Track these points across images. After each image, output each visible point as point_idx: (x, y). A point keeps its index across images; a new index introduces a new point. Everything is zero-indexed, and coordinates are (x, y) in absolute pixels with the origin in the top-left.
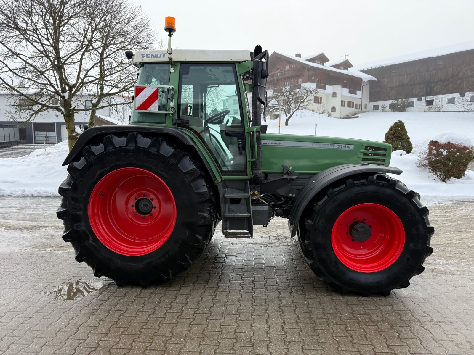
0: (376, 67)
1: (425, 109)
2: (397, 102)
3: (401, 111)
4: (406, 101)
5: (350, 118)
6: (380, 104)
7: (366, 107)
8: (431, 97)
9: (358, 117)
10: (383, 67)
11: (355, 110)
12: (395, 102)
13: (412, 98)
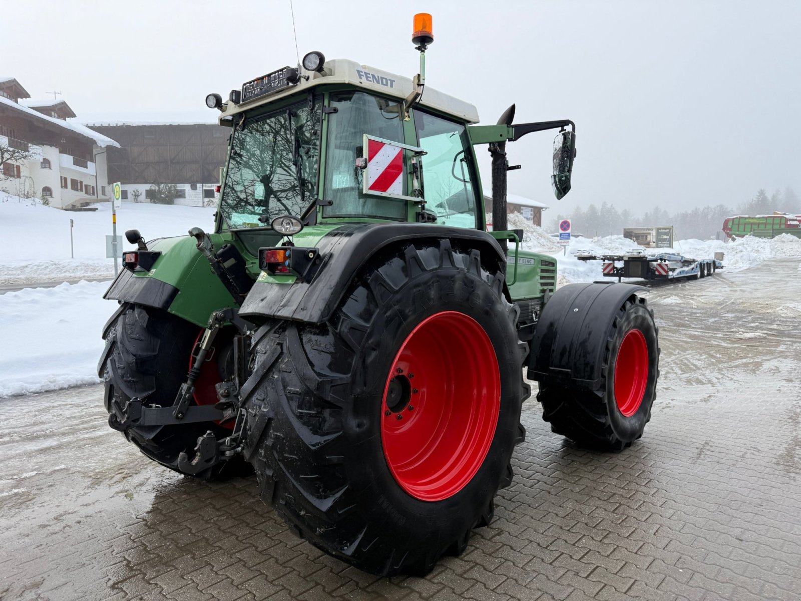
0: (117, 124)
1: (203, 203)
2: (159, 188)
3: (168, 203)
4: (173, 189)
5: (80, 210)
6: (130, 188)
7: (104, 193)
8: (210, 185)
9: (97, 209)
10: (130, 126)
11: (86, 195)
12: (155, 187)
13: (182, 185)
